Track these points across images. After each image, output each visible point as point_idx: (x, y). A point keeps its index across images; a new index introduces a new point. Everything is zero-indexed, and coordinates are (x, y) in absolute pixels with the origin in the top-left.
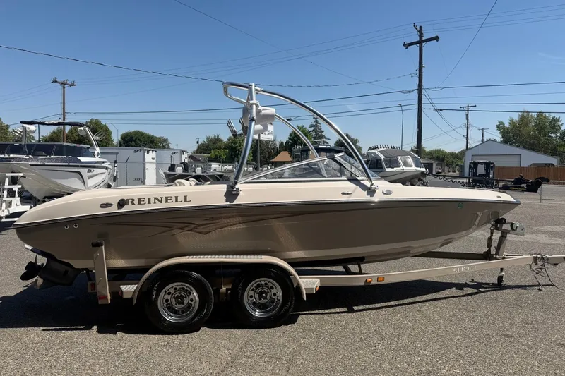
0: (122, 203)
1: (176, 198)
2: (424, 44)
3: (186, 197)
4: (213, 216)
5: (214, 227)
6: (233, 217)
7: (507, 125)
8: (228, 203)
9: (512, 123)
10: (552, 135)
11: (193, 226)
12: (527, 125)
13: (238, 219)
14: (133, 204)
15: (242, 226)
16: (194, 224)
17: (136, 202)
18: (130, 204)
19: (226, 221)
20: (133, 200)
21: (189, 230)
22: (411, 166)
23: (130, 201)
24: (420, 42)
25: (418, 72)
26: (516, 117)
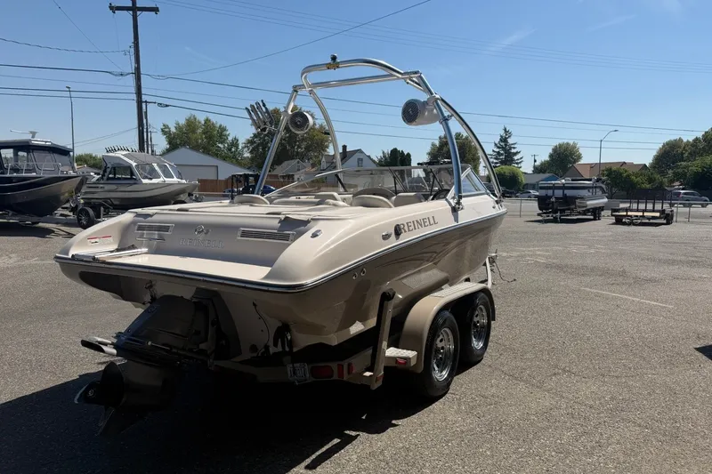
1: (429, 219)
2: (139, 13)
3: (433, 218)
7: (173, 130)
8: (457, 223)
9: (178, 127)
10: (220, 145)
12: (194, 131)
17: (406, 228)
18: (403, 230)
22: (159, 177)
23: (402, 226)
24: (134, 9)
25: (132, 50)
26: (182, 122)
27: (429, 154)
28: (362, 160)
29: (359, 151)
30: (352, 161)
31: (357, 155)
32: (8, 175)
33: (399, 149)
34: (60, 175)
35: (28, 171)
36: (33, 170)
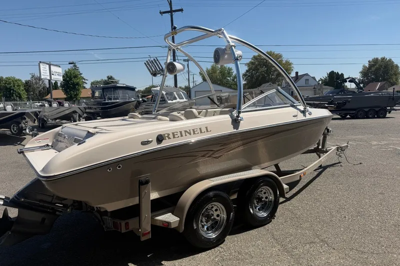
0: (160, 139)
1: (200, 129)
2: (173, 13)
3: (206, 128)
4: (225, 142)
5: (225, 151)
6: (237, 141)
8: (235, 130)
9: (208, 71)
10: (229, 78)
11: (211, 152)
12: (215, 72)
13: (240, 143)
14: (169, 138)
15: (241, 148)
16: (212, 151)
17: (171, 136)
18: (167, 138)
19: (233, 145)
20: (169, 134)
21: (208, 157)
23: (166, 135)
24: (171, 12)
27: (361, 72)
28: (308, 80)
29: (307, 75)
30: (302, 82)
31: (305, 77)
32: (107, 101)
33: (336, 71)
34: (127, 101)
35: (114, 99)
36: (118, 99)
